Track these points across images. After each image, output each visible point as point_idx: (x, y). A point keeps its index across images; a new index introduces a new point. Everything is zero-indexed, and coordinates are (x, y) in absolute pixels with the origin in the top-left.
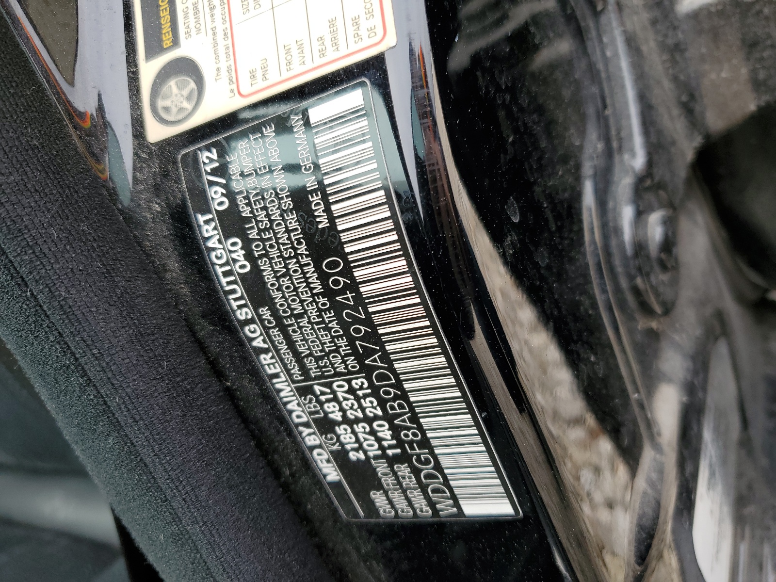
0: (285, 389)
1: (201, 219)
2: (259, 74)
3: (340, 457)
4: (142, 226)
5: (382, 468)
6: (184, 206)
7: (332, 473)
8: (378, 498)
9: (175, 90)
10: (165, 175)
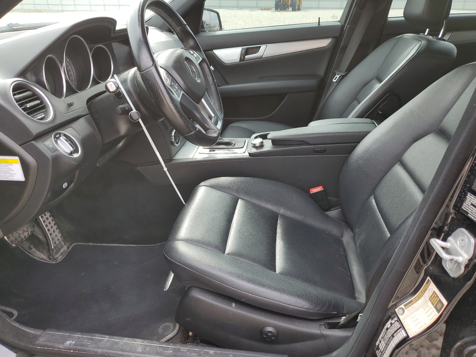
0: (381, 335)
1: (391, 320)
2: (405, 322)
3: (379, 345)
4: (388, 312)
5: (380, 350)
6: (391, 317)
7: (377, 344)
8: (377, 351)
9: (401, 311)
10: (393, 314)
